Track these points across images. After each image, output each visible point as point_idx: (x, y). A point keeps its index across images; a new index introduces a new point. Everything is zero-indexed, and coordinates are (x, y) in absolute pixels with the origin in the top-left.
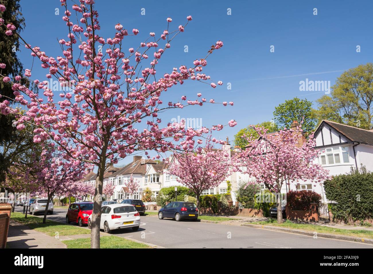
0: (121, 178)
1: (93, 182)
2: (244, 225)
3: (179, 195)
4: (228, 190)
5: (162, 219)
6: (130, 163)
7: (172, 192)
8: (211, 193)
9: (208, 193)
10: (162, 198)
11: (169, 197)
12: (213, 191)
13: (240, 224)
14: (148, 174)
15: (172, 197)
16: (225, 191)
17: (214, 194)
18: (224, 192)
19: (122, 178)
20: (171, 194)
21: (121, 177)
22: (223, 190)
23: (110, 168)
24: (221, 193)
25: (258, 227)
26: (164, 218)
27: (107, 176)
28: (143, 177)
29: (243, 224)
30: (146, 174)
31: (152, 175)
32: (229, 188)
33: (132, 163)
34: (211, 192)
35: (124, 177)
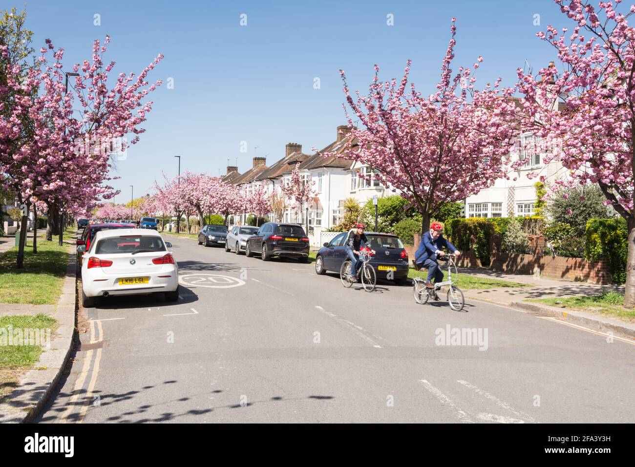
0: (306, 177)
1: (258, 186)
2: (518, 305)
3: (412, 216)
4: (538, 206)
5: (323, 272)
6: (330, 144)
7: (394, 208)
8: (494, 215)
9: (486, 215)
10: (367, 223)
11: (386, 221)
12: (500, 210)
13: (510, 302)
14: (355, 167)
15: (393, 221)
16: (529, 211)
17: (503, 216)
18: (527, 214)
19: (308, 176)
20: (390, 213)
21: (306, 174)
22: (526, 206)
23: (294, 155)
24: (521, 214)
25: (553, 315)
26: (327, 272)
27: (281, 174)
28: (348, 175)
29: (514, 302)
30: (351, 168)
31: (363, 169)
32: (540, 202)
33: (335, 143)
34: (495, 212)
35: (311, 175)
